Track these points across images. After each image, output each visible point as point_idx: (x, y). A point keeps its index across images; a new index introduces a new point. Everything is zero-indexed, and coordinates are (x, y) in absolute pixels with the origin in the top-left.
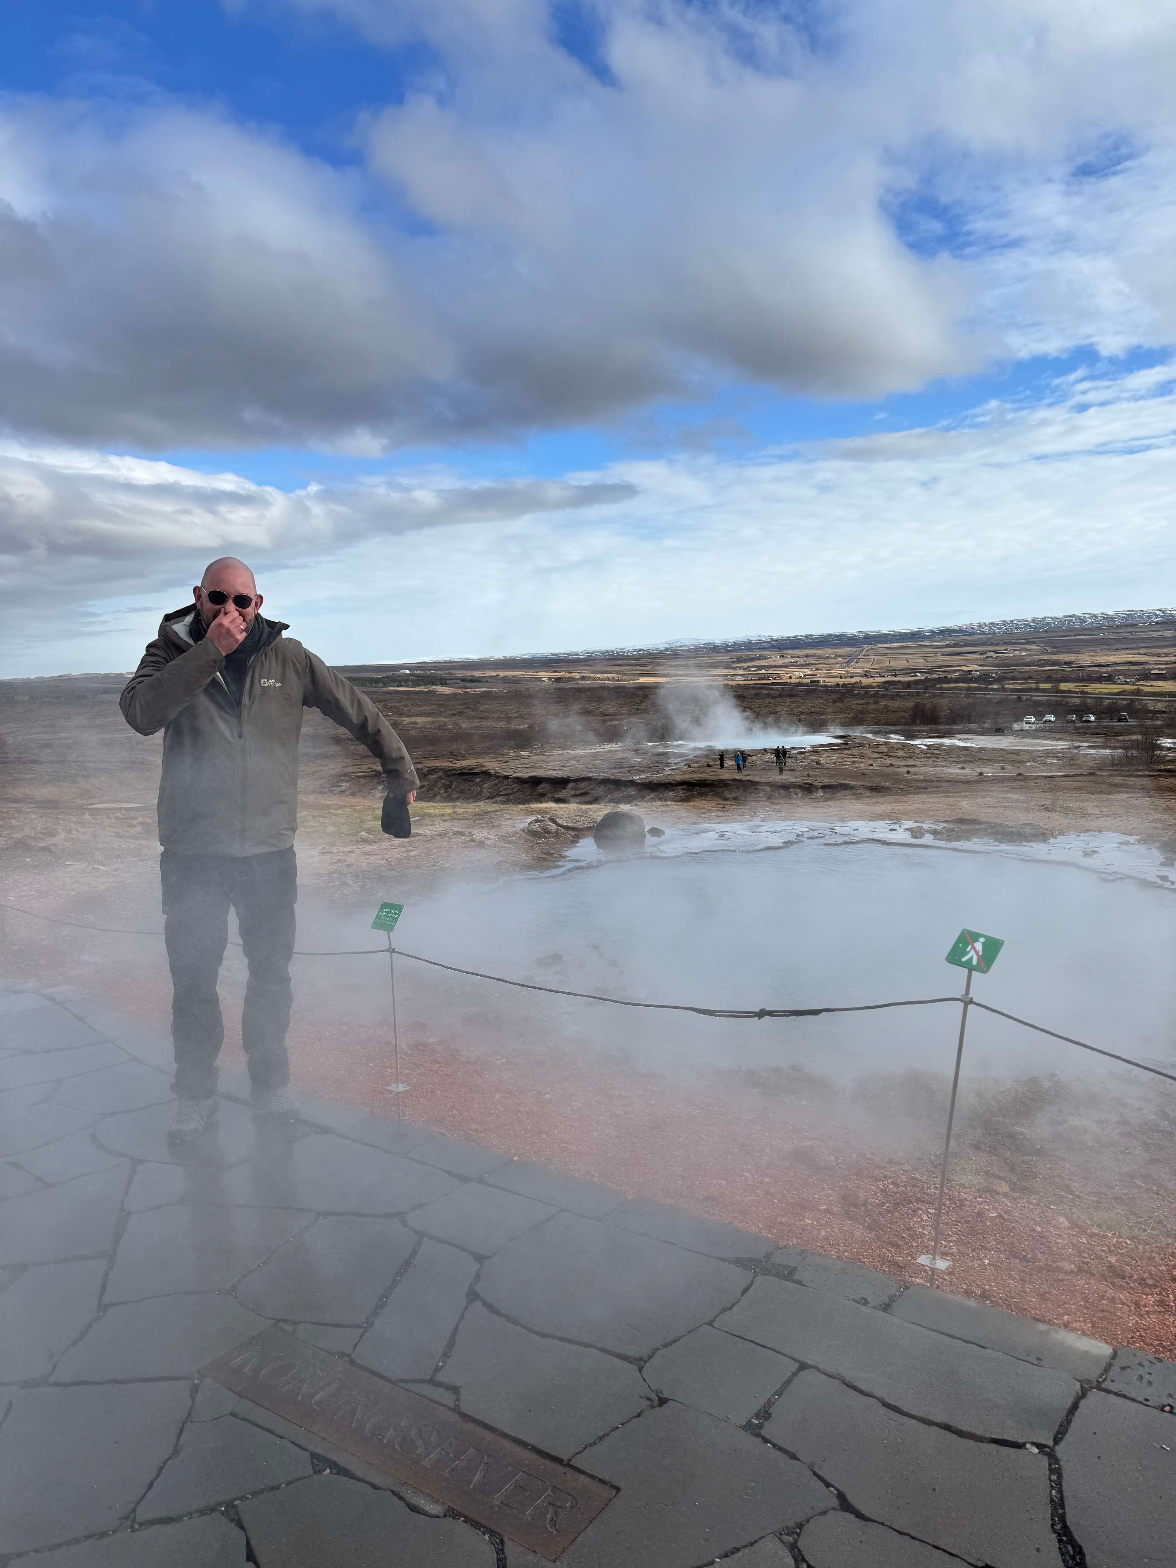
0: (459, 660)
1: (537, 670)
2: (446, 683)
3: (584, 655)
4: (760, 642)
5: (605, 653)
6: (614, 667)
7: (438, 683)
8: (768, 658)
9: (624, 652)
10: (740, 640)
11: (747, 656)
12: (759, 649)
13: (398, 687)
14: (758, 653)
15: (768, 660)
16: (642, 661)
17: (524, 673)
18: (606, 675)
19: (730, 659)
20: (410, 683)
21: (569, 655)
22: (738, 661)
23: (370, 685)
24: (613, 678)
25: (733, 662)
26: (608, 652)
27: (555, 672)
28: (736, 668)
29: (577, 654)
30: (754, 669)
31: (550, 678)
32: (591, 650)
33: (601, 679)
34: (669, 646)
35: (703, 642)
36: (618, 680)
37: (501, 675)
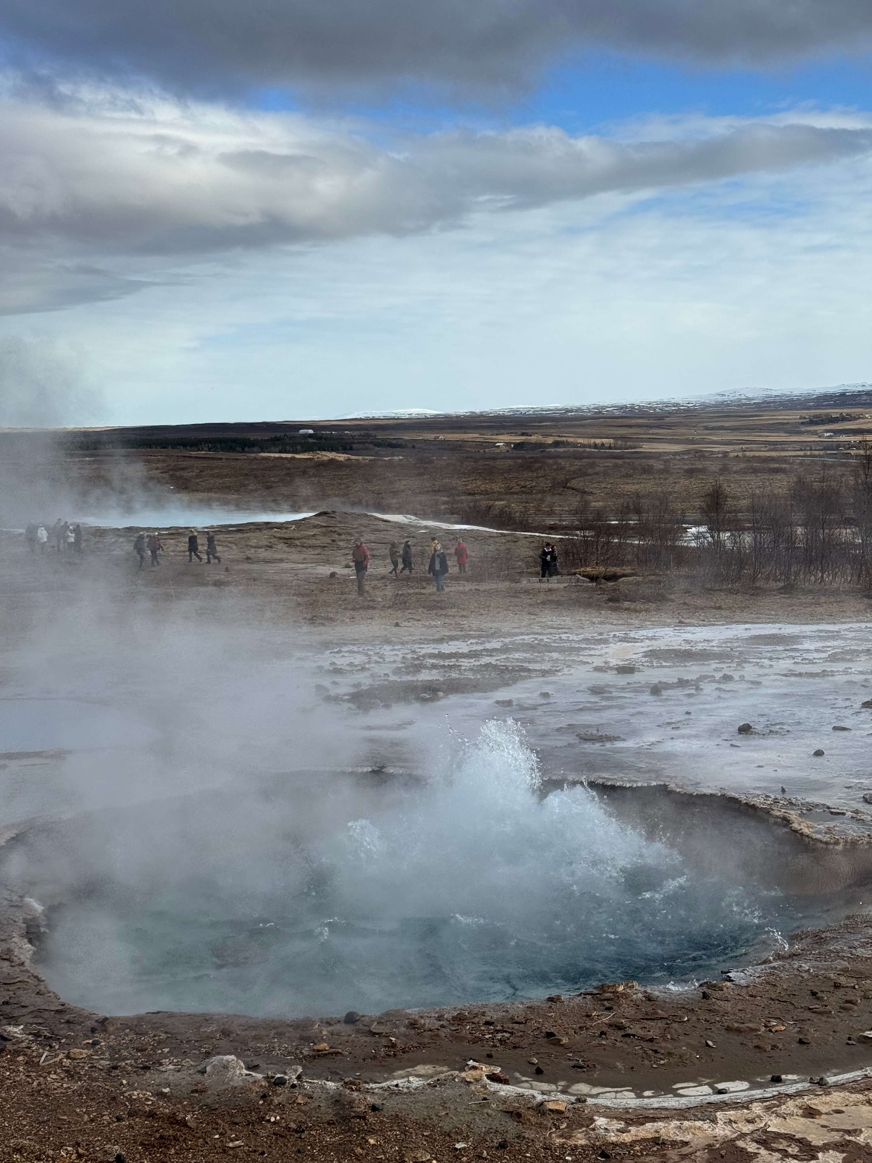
0: (407, 416)
1: (496, 432)
2: (351, 449)
3: (590, 411)
4: (860, 394)
5: (622, 408)
6: (618, 429)
7: (340, 448)
8: (859, 418)
9: (650, 408)
10: (831, 391)
11: (827, 415)
12: (856, 404)
13: (280, 452)
14: (845, 411)
15: (859, 421)
16: (668, 420)
17: (477, 435)
18: (592, 441)
19: (800, 418)
20: (299, 447)
21: (568, 411)
22: (812, 423)
23: (240, 449)
24: (603, 444)
25: (803, 423)
26: (627, 408)
27: (523, 434)
28: (803, 433)
29: (579, 410)
30: (828, 434)
31: (508, 444)
32: (601, 404)
33: (584, 446)
34: (720, 399)
35: (774, 393)
36: (610, 448)
37: (441, 437)
